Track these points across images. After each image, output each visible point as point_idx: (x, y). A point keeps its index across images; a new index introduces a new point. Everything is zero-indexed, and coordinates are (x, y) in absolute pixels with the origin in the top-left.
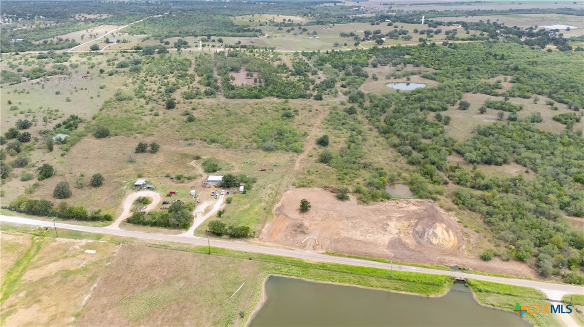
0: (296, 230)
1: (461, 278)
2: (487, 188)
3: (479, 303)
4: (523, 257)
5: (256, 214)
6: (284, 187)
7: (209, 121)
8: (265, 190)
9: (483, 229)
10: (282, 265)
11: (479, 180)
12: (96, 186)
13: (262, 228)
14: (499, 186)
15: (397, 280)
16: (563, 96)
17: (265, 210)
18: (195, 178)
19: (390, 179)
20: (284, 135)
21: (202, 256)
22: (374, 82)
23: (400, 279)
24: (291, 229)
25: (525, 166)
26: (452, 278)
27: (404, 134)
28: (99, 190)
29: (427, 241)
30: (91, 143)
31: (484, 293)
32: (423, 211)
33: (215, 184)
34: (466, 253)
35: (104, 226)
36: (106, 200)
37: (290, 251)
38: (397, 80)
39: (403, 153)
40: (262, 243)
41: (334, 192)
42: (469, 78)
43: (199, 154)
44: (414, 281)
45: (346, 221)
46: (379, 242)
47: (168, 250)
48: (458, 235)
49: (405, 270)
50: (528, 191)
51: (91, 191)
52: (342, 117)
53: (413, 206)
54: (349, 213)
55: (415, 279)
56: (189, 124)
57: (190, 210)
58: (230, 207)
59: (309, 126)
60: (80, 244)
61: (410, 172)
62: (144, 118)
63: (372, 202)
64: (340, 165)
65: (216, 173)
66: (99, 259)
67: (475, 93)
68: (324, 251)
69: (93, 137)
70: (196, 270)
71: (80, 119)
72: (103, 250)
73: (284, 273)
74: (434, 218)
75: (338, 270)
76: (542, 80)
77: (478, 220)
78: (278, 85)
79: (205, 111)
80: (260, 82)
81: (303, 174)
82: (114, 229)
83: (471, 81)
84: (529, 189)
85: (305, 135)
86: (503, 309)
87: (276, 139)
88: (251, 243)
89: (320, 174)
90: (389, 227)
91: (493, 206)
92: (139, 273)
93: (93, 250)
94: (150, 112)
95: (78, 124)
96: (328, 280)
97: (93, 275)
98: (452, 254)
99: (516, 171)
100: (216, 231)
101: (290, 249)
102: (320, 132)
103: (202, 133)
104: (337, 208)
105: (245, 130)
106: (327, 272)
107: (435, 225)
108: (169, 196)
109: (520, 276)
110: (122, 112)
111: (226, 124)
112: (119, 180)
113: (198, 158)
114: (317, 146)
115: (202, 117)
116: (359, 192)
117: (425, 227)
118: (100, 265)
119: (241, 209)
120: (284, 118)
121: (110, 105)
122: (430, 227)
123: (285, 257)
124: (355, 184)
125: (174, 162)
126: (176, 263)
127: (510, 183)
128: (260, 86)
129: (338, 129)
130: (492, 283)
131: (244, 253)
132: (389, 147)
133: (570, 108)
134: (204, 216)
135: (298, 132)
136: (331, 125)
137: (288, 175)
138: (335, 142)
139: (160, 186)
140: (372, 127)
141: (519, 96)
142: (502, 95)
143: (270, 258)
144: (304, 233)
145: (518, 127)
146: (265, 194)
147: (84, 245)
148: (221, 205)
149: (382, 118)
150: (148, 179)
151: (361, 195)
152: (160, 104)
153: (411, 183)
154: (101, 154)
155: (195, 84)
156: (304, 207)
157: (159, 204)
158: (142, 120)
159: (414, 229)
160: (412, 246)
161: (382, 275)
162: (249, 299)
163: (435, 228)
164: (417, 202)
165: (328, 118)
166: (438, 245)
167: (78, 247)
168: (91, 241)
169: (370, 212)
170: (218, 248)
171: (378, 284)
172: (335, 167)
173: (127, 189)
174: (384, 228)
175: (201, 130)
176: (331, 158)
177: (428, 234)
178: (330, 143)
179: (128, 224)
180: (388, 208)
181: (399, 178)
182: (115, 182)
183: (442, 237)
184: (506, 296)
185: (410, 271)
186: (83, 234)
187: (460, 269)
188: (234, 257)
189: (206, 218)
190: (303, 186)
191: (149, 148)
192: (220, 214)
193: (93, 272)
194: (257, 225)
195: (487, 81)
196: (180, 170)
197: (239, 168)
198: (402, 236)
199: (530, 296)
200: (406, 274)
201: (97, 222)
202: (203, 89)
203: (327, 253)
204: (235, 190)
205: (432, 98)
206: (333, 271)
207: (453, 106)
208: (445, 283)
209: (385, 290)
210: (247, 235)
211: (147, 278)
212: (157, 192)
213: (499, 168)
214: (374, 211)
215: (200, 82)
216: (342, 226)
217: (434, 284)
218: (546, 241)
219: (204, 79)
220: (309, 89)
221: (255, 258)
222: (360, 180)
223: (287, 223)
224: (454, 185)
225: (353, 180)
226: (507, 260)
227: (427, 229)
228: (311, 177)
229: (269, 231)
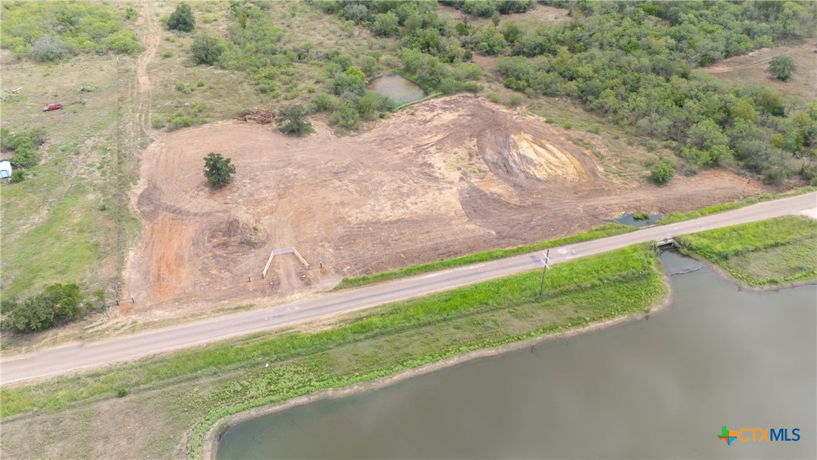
0: (225, 245)
1: (666, 240)
2: (543, 49)
5: (82, 231)
6: (135, 138)
8: (82, 156)
10: (242, 373)
13: (119, 270)
15: (557, 295)
17: (105, 213)
19: (364, 71)
20: (76, 22)
23: (563, 293)
24: (209, 245)
29: (527, 177)
31: (735, 260)
32: (469, 118)
34: (616, 181)
37: (243, 314)
39: (359, 20)
40: (141, 319)
41: (269, 122)
44: (593, 287)
45: (337, 183)
46: (443, 211)
48: (567, 147)
53: (445, 112)
54: (331, 160)
55: (591, 279)
61: (392, 50)
63: (365, 125)
64: (245, 61)
68: (337, 281)
73: (262, 400)
74: (500, 127)
75: (407, 323)
77: (572, 108)
81: (170, 97)
85: (131, 15)
87: (59, 32)
88: (101, 334)
89: (211, 88)
90: (437, 170)
96: (400, 367)
98: (597, 191)
99: (553, 16)
101: (238, 308)
104: (299, 157)
106: (381, 341)
107: (511, 141)
114: (170, 34)
116: (326, 109)
117: (499, 149)
119: (25, 229)
122: (507, 146)
123: (238, 340)
124: (305, 94)
131: (90, 381)
132: (322, 14)
135: (110, 12)
137: (130, 106)
138: (206, 22)
143: (191, 365)
144: (249, 244)
146: (86, 169)
151: (334, 114)
153: (409, 70)
156: (219, 174)
160: (511, 197)
161: (517, 295)
163: (516, 147)
164: (445, 102)
166: (550, 179)
169: (373, 146)
172: (237, 69)
174: (427, 173)
176: (220, 51)
177: (515, 162)
178: (197, 25)
180: (403, 127)
181: (379, 65)
183: (543, 161)
184: (773, 252)
190: (186, 125)
194: (101, 266)
198: (475, 180)
200: (565, 273)
203: (348, 284)
206: (397, 331)
210: (76, 310)
214: (381, 143)
216: (338, 199)
221: (138, 384)
222: (310, 84)
223: (190, 230)
224: (483, 58)
225: (295, 86)
226: (693, 173)
227: (506, 153)
228: (194, 98)
229: (147, 272)
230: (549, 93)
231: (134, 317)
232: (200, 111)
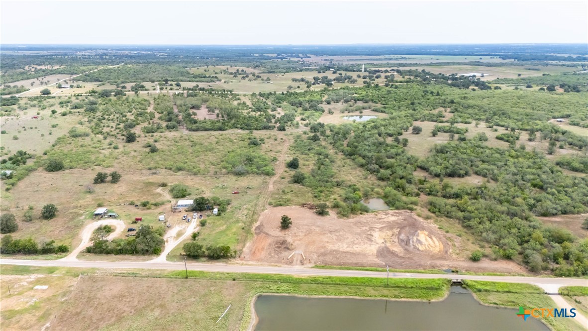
0: (279, 247)
1: (457, 280)
2: (457, 196)
3: (482, 303)
4: (510, 254)
5: (235, 234)
6: (261, 207)
7: (173, 151)
8: (241, 211)
9: (464, 233)
10: (271, 283)
11: (448, 190)
12: (48, 218)
13: (243, 248)
14: (468, 194)
15: (394, 287)
16: (498, 120)
17: (243, 230)
18: (163, 204)
19: (364, 194)
20: (253, 161)
21: (178, 281)
22: (330, 116)
23: (397, 287)
25: (485, 176)
26: (449, 281)
27: (370, 154)
28: (51, 222)
29: (414, 248)
30: (42, 177)
31: (484, 293)
32: (402, 220)
33: (185, 208)
34: (454, 256)
35: (58, 258)
36: (60, 231)
37: (277, 268)
38: (351, 114)
39: (372, 172)
40: (245, 263)
41: (312, 209)
42: (414, 110)
43: (165, 182)
44: (412, 287)
45: (329, 235)
46: (367, 252)
47: (137, 278)
48: (442, 240)
49: (401, 277)
50: (496, 196)
51: (42, 224)
52: (307, 144)
53: (392, 216)
54: (331, 227)
55: (412, 285)
56: (152, 154)
57: (160, 235)
58: (204, 229)
59: (277, 152)
60: (27, 280)
61: (382, 187)
62: (103, 151)
63: (352, 216)
64: (313, 184)
65: (185, 198)
66: (52, 295)
67: (423, 121)
68: (314, 265)
69: (45, 171)
70: (173, 296)
71: (28, 154)
72: (57, 284)
73: (274, 291)
74: (414, 227)
75: (331, 282)
76: (476, 110)
77: (457, 225)
78: (241, 118)
79: (169, 143)
80: (223, 117)
81: (279, 194)
82: (70, 260)
83: (417, 112)
84: (496, 194)
85: (274, 160)
86: (506, 307)
87: (245, 164)
88: (233, 264)
89: (295, 193)
90: (374, 237)
91: (468, 211)
92: (103, 306)
93: (45, 285)
94: (108, 146)
95: (27, 160)
96: (322, 294)
97: (45, 313)
98: (442, 258)
99: (478, 181)
100: (192, 253)
101: (276, 266)
102: (288, 157)
103: (166, 162)
104: (319, 223)
105: (211, 157)
106: (320, 285)
107: (417, 233)
108: (135, 222)
109: (512, 274)
110: (77, 147)
111: (191, 153)
112: (75, 210)
113: (164, 185)
114: (287, 169)
115: (165, 148)
116: (338, 207)
117: (409, 235)
118: (54, 301)
119: (218, 231)
120: (252, 145)
121: (63, 141)
122: (413, 235)
123: (272, 274)
124: (332, 200)
125: (137, 191)
126: (148, 291)
127: (477, 190)
128: (223, 120)
129: (306, 154)
130: (489, 282)
131: (226, 274)
132: (357, 167)
133: (507, 130)
134: (177, 240)
135: (266, 157)
136: (297, 150)
137: (263, 196)
138: (304, 165)
139: (124, 214)
140: (337, 151)
141: (462, 122)
142: (447, 122)
143: (256, 277)
144: (288, 249)
145: (470, 145)
146: (242, 215)
147: (33, 281)
148: (195, 228)
149: (345, 143)
150: (110, 208)
151: (340, 209)
152: (119, 139)
153: (385, 197)
154: (54, 187)
155: (156, 120)
156: (285, 224)
157: (123, 232)
158: (100, 153)
159: (398, 238)
160: (401, 253)
161: (378, 283)
162: (238, 322)
163: (418, 235)
164: (395, 213)
165: (294, 145)
166: (426, 251)
167: (25, 284)
168: (42, 276)
169: (352, 224)
170: (197, 272)
171: (377, 293)
172: (309, 186)
173: (85, 218)
174: (369, 238)
175: (165, 160)
176: (304, 178)
177: (413, 242)
178: (300, 166)
179: (88, 255)
180: (368, 220)
181: (372, 193)
182: (71, 213)
183: (427, 243)
184: (505, 294)
185: (406, 277)
186: (32, 269)
187: (453, 272)
188: (216, 279)
189: (179, 243)
190: (281, 205)
191: (109, 178)
192: (195, 236)
193: (44, 310)
194: (238, 245)
195: (430, 112)
196: (145, 197)
197: (211, 192)
198: (388, 244)
199: (528, 291)
200: (403, 281)
201: (49, 255)
202: (164, 124)
203: (317, 267)
204: (209, 212)
205: (387, 125)
206: (327, 284)
207: (407, 131)
208: (443, 286)
209: (384, 298)
210: (227, 255)
211: (114, 310)
212: (121, 220)
213: (462, 180)
214: (355, 224)
215: (160, 118)
216: (327, 240)
217: (432, 289)
218: (526, 239)
219: (165, 115)
220: (272, 122)
221: (239, 278)
222: (336, 196)
223: (270, 240)
224: (426, 196)
225: (329, 196)
226: (496, 260)
227: (411, 237)
228: (287, 196)
229: (251, 250)
230: (448, 215)
231: (243, 262)
232: (288, 201)
